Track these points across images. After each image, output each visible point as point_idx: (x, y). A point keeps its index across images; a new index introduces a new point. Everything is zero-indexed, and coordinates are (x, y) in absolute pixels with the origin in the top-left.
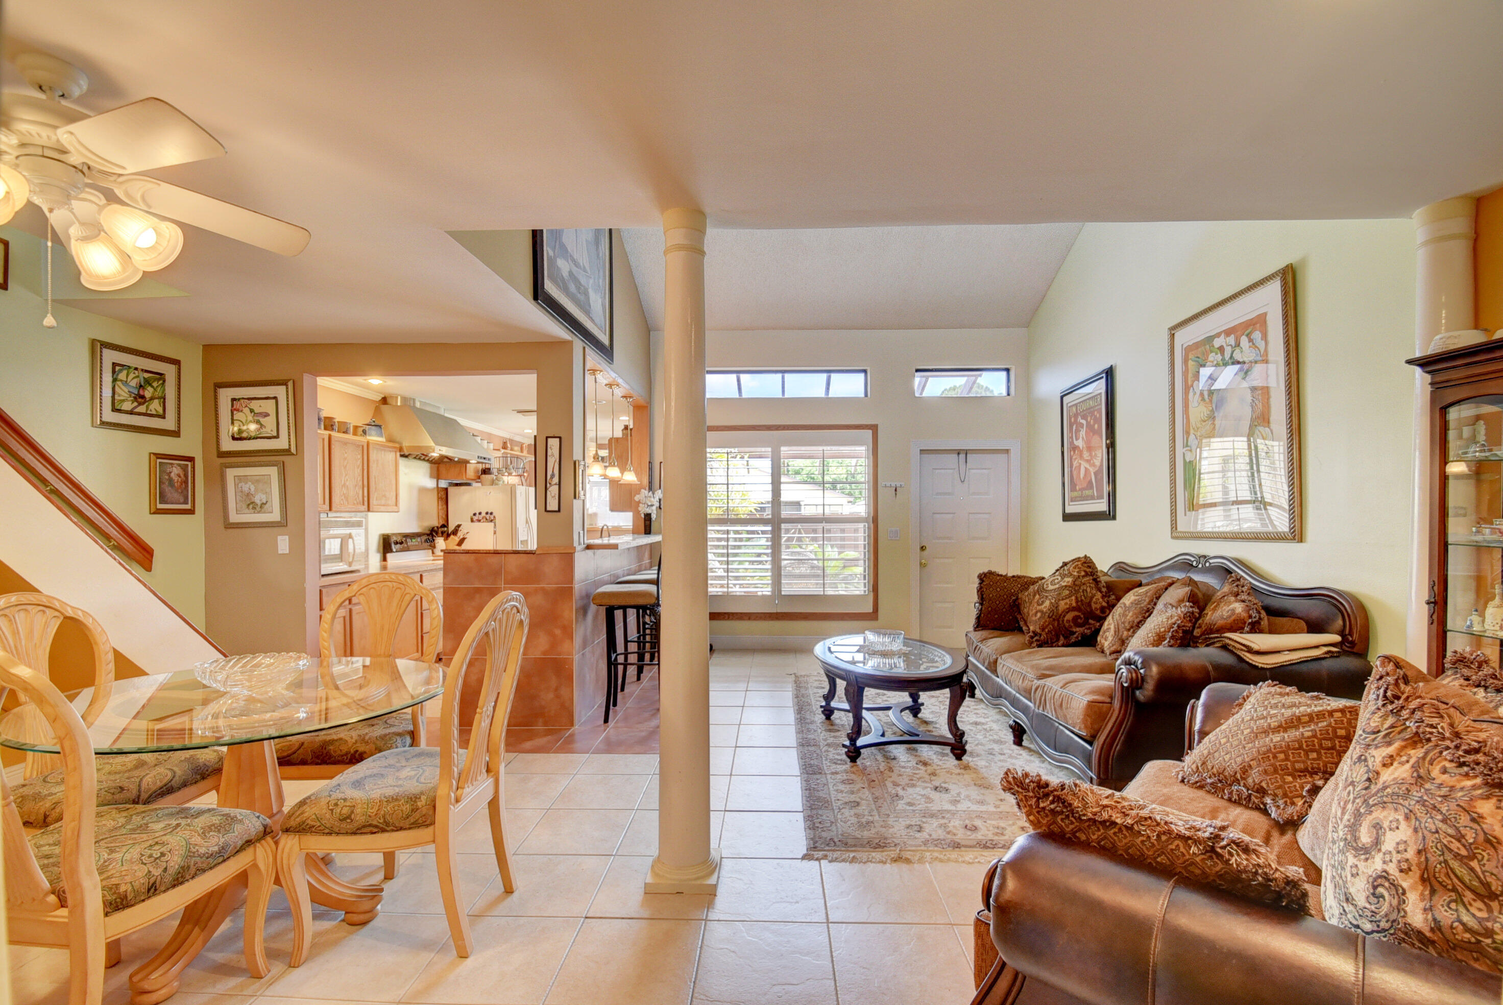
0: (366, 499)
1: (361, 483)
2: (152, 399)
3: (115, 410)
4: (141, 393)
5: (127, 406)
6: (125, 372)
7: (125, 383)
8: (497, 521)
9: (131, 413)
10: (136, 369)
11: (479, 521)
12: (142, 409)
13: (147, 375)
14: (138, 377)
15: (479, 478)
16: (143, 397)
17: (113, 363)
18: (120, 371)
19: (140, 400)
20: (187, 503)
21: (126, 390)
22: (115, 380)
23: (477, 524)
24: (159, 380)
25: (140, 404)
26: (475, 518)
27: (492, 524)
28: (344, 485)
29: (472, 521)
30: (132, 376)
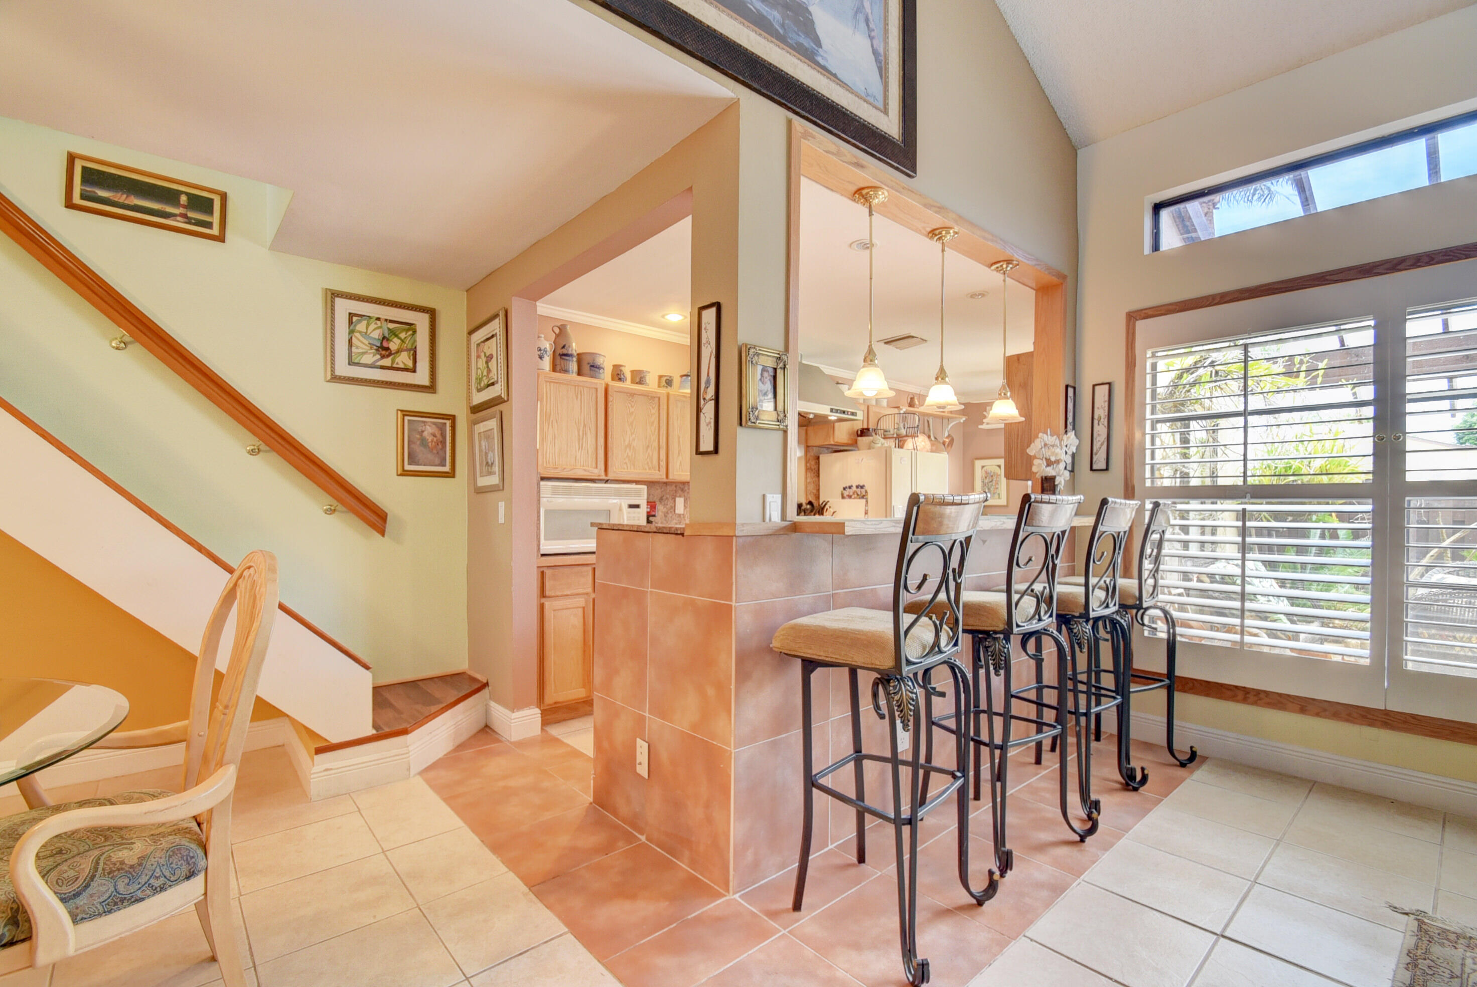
0: (663, 464)
1: (656, 444)
2: (398, 351)
3: (351, 363)
4: (385, 344)
5: (369, 359)
6: (364, 323)
7: (365, 335)
8: (869, 496)
9: (372, 366)
10: (378, 319)
11: (850, 497)
12: (387, 362)
13: (391, 326)
14: (380, 327)
15: (856, 442)
16: (387, 349)
17: (350, 314)
18: (359, 322)
19: (384, 352)
20: (444, 465)
21: (367, 343)
22: (351, 332)
23: (847, 501)
24: (408, 330)
25: (383, 357)
26: (846, 493)
27: (864, 501)
28: (629, 446)
29: (843, 497)
30: (372, 326)
